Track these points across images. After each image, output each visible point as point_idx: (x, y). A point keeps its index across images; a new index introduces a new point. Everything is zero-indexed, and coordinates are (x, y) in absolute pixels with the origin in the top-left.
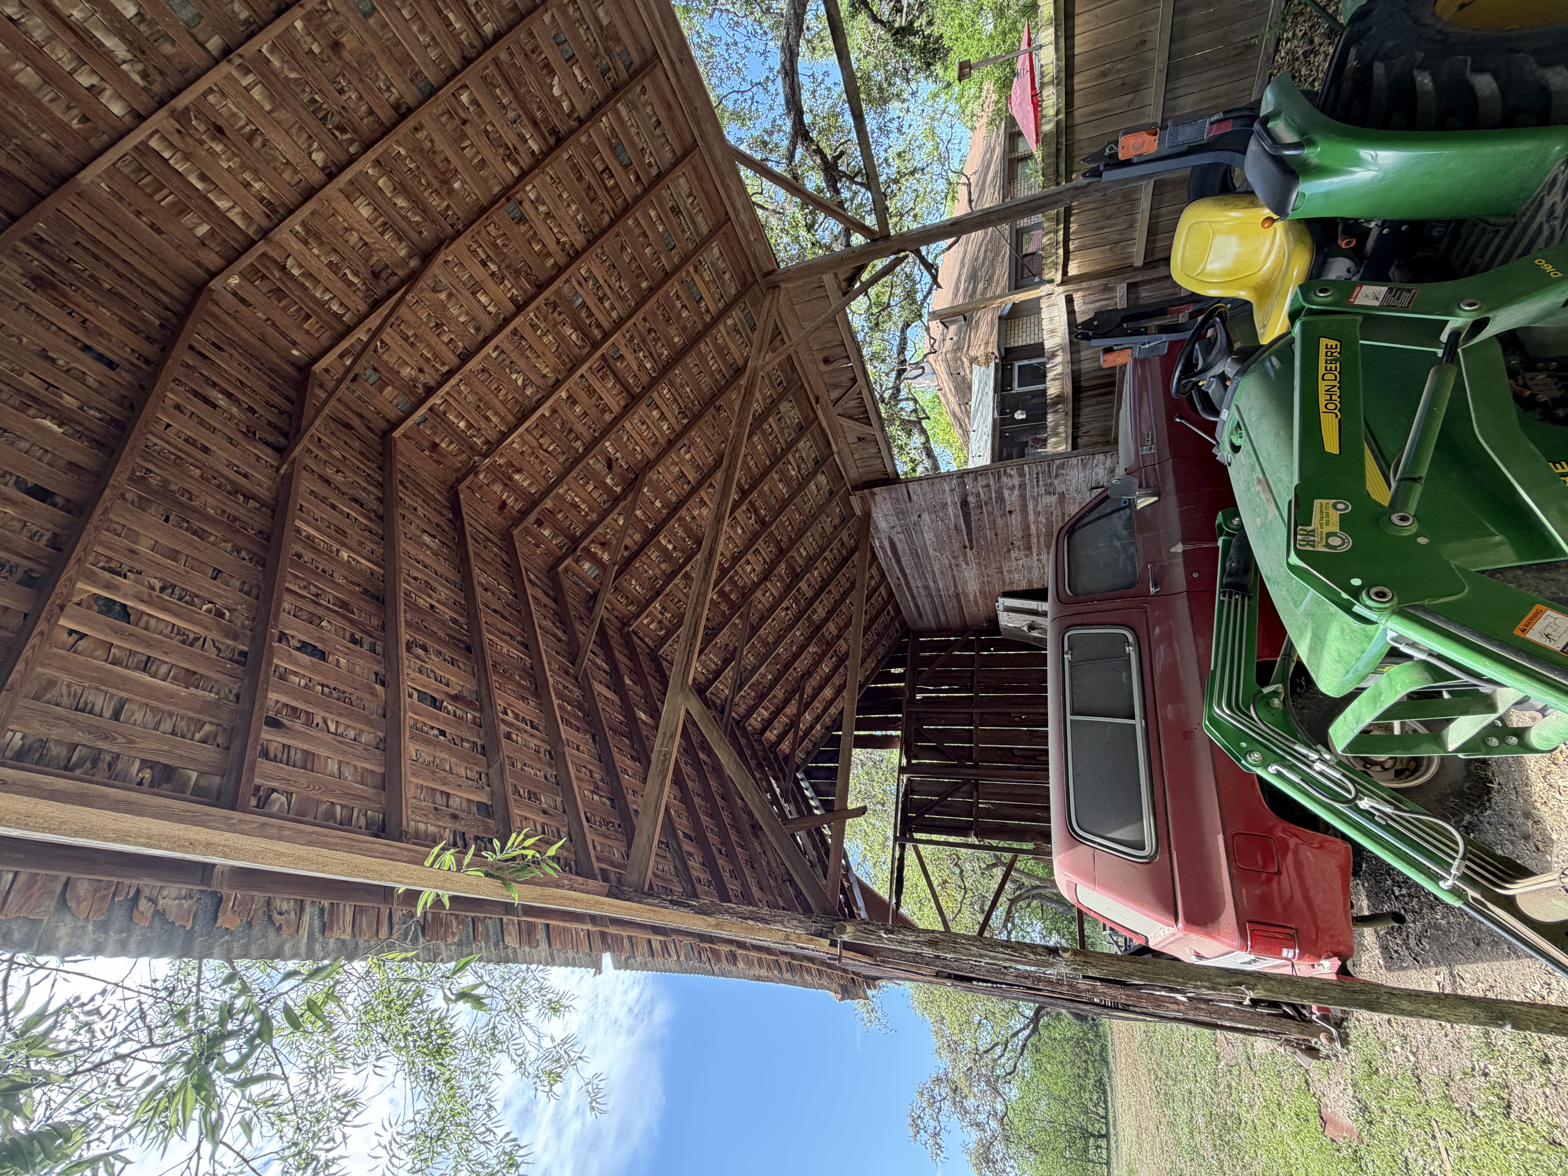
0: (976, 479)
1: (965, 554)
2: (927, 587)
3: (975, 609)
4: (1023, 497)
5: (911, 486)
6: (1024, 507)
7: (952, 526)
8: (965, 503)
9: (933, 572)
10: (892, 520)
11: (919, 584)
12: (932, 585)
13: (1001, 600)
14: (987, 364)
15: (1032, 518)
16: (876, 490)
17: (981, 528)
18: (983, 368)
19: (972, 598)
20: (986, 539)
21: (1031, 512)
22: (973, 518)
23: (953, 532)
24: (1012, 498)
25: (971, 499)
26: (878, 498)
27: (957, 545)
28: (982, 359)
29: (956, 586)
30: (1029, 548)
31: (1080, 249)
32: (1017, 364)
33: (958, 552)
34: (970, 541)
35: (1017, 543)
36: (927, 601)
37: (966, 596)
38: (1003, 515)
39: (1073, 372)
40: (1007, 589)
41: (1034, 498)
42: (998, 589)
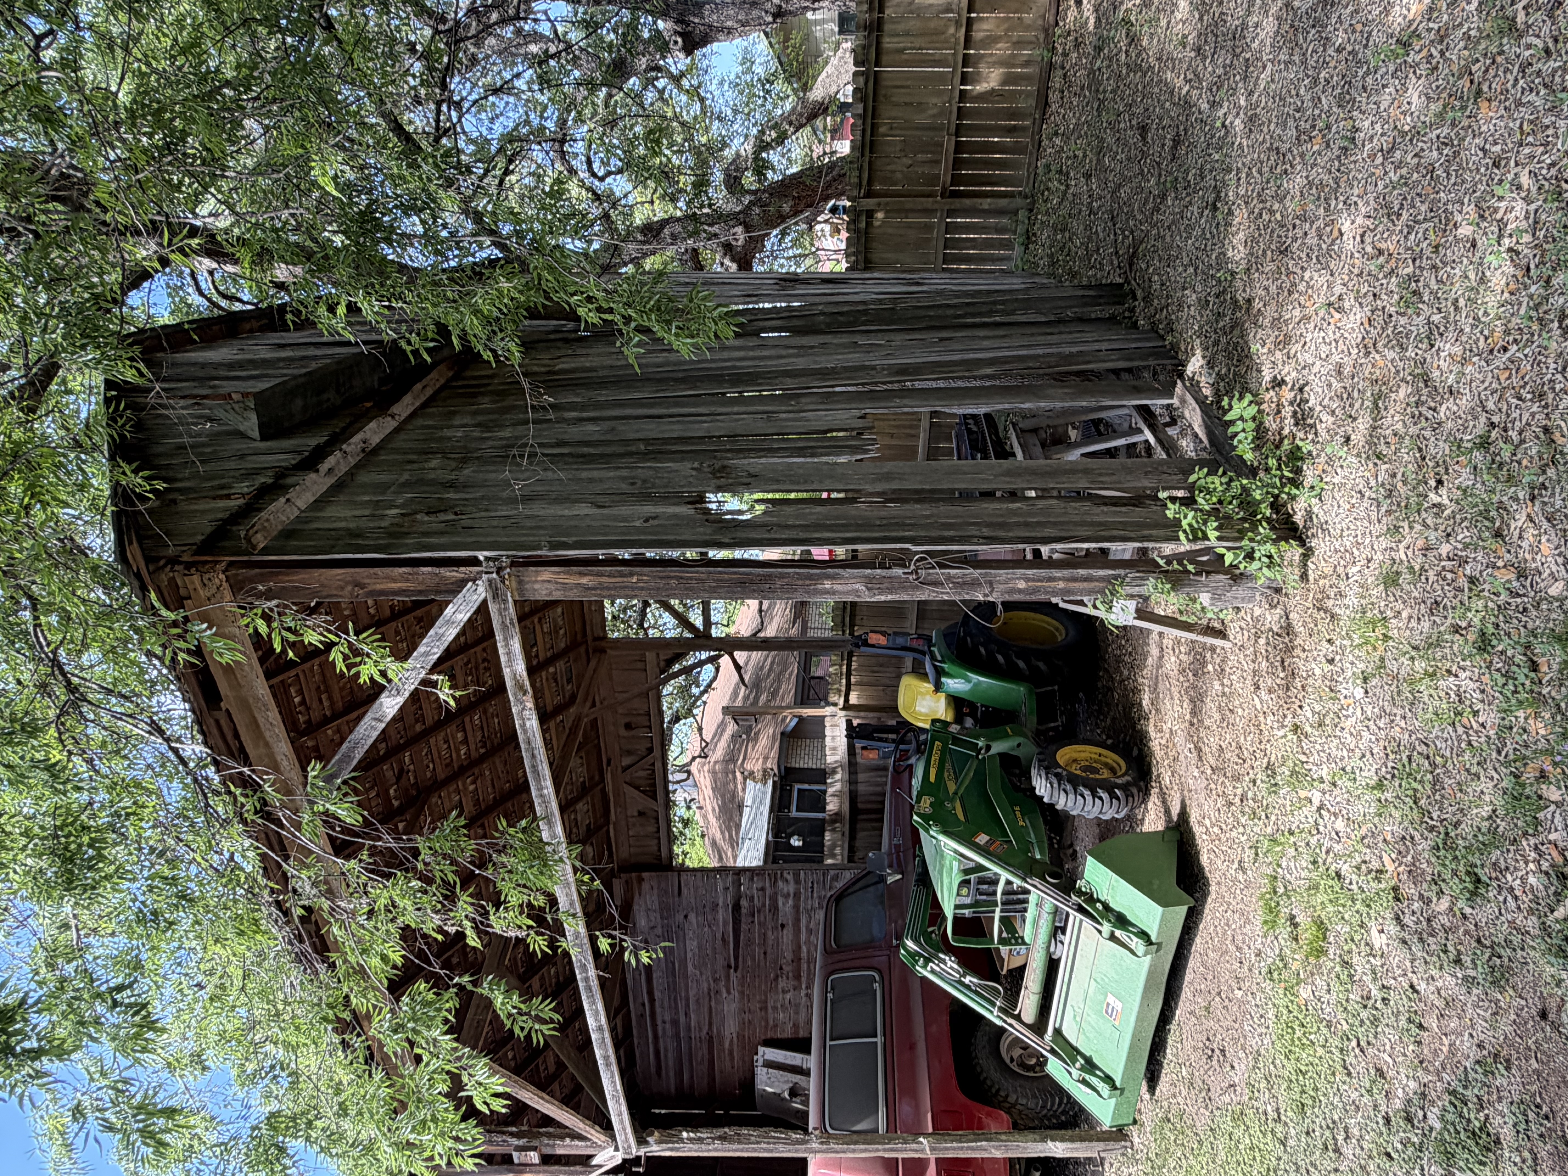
0: (752, 879)
1: (728, 977)
2: (675, 1023)
3: (728, 1064)
4: (796, 907)
5: (684, 876)
6: (797, 920)
7: (719, 936)
8: (737, 907)
9: (687, 999)
10: (655, 917)
11: (667, 1018)
12: (682, 1019)
13: (761, 1050)
14: (764, 781)
15: (803, 937)
16: (645, 875)
17: (750, 942)
18: (759, 785)
19: (727, 1045)
20: (753, 959)
21: (803, 929)
22: (744, 927)
23: (719, 942)
24: (786, 907)
25: (744, 903)
26: (645, 886)
27: (721, 962)
28: (759, 775)
29: (710, 1024)
30: (798, 977)
31: (858, 684)
32: (797, 787)
33: (721, 973)
34: (736, 958)
35: (787, 968)
36: (671, 1045)
37: (721, 1039)
38: (774, 928)
39: (851, 792)
40: (770, 1035)
41: (807, 911)
42: (760, 1035)
